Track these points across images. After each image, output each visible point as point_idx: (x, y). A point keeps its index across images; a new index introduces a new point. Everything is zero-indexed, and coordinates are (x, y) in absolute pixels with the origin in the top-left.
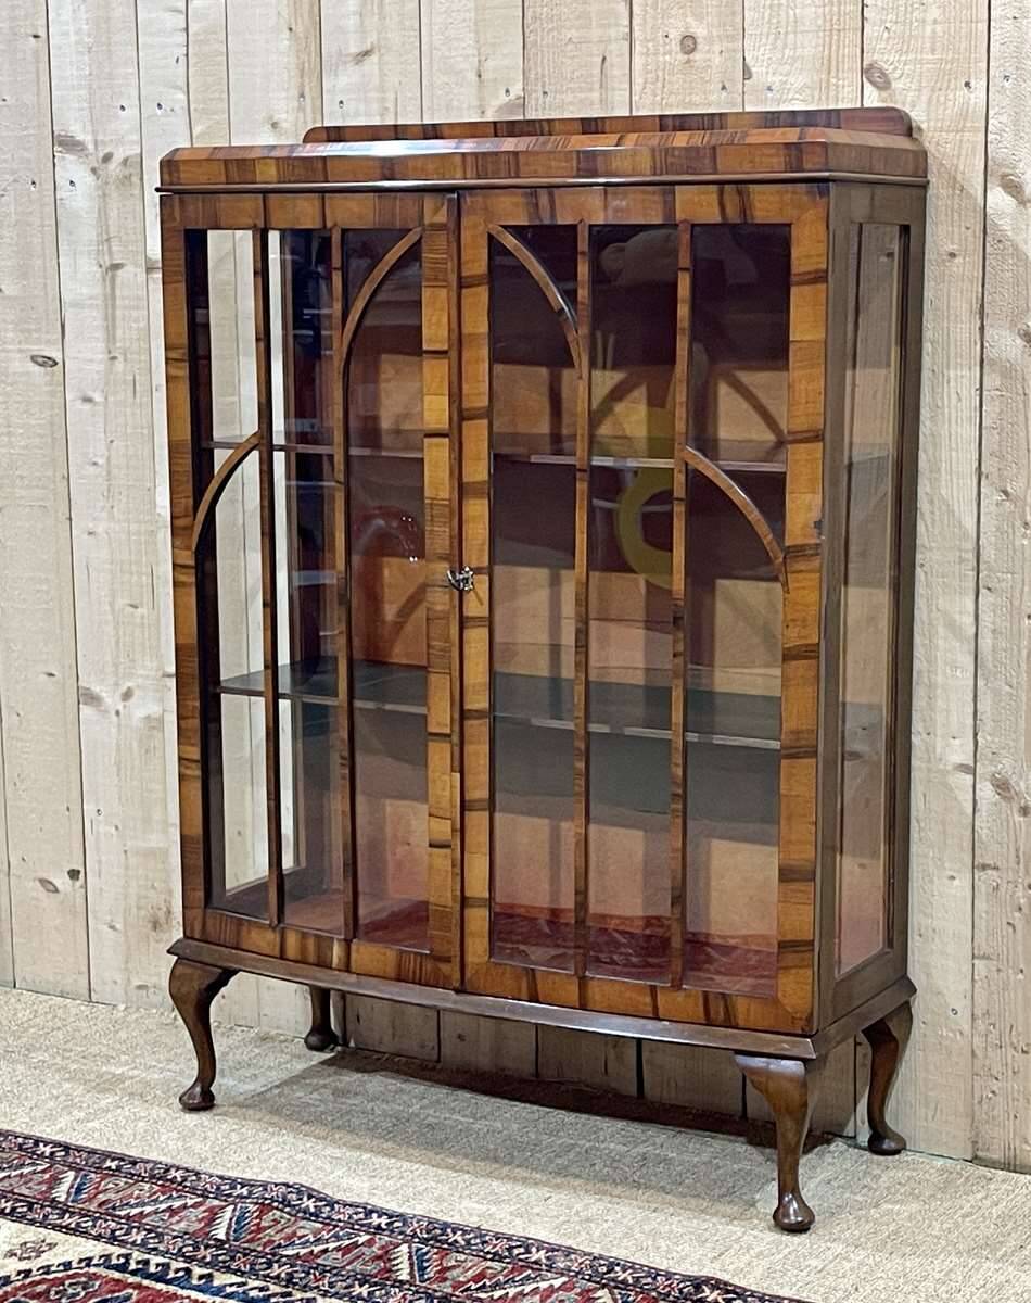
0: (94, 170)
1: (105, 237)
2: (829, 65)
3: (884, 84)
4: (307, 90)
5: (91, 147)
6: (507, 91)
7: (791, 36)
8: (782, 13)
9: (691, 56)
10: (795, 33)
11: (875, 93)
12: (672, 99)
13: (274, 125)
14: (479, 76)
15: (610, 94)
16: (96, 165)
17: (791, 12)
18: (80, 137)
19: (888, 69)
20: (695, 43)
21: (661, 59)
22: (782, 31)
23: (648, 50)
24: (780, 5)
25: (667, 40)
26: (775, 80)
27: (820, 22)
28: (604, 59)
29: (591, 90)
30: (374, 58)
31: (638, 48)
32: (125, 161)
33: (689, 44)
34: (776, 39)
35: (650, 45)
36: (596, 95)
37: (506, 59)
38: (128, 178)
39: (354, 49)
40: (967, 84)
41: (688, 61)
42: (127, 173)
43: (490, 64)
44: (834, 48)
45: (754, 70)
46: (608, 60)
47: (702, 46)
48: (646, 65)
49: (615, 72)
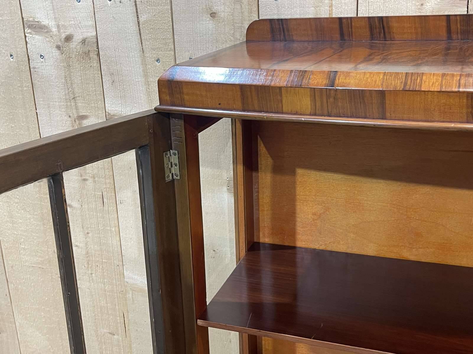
0: (58, 47)
1: (72, 96)
5: (54, 30)
13: (213, 15)
16: (59, 43)
18: (45, 22)
32: (84, 41)
38: (87, 53)
42: (86, 50)
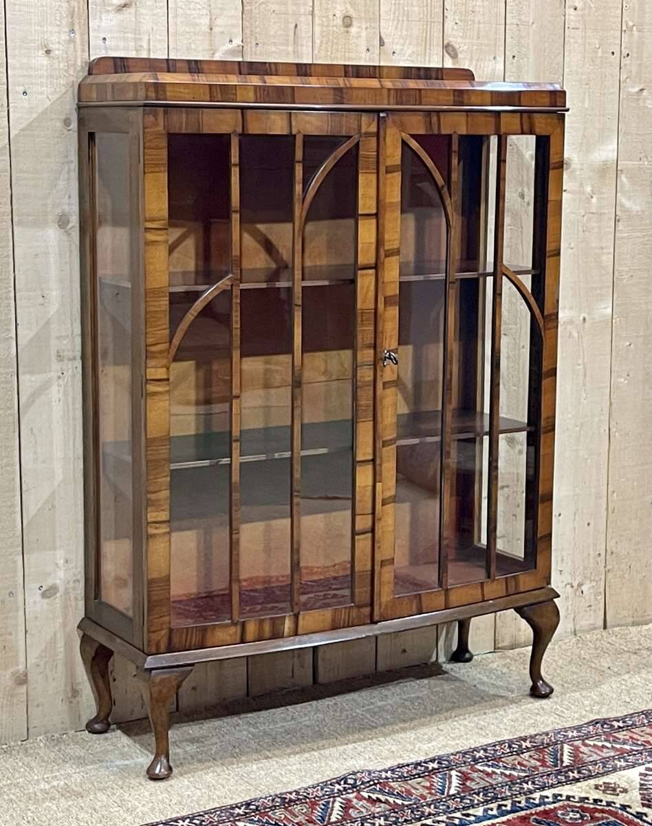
2: (426, 42)
3: (454, 56)
6: (231, 41)
7: (406, 22)
8: (401, 8)
9: (349, 29)
10: (408, 21)
11: (450, 60)
12: (339, 55)
14: (211, 29)
15: (299, 48)
17: (406, 9)
19: (457, 46)
20: (351, 21)
21: (331, 29)
22: (401, 18)
23: (322, 21)
24: (399, 4)
25: (335, 18)
26: (397, 48)
27: (421, 16)
28: (296, 26)
29: (287, 45)
30: (132, 10)
31: (317, 21)
33: (348, 21)
34: (398, 23)
35: (324, 19)
36: (290, 49)
37: (229, 19)
40: (495, 58)
41: (347, 32)
43: (219, 21)
44: (428, 32)
45: (385, 41)
46: (298, 27)
47: (355, 23)
48: (322, 32)
49: (304, 35)
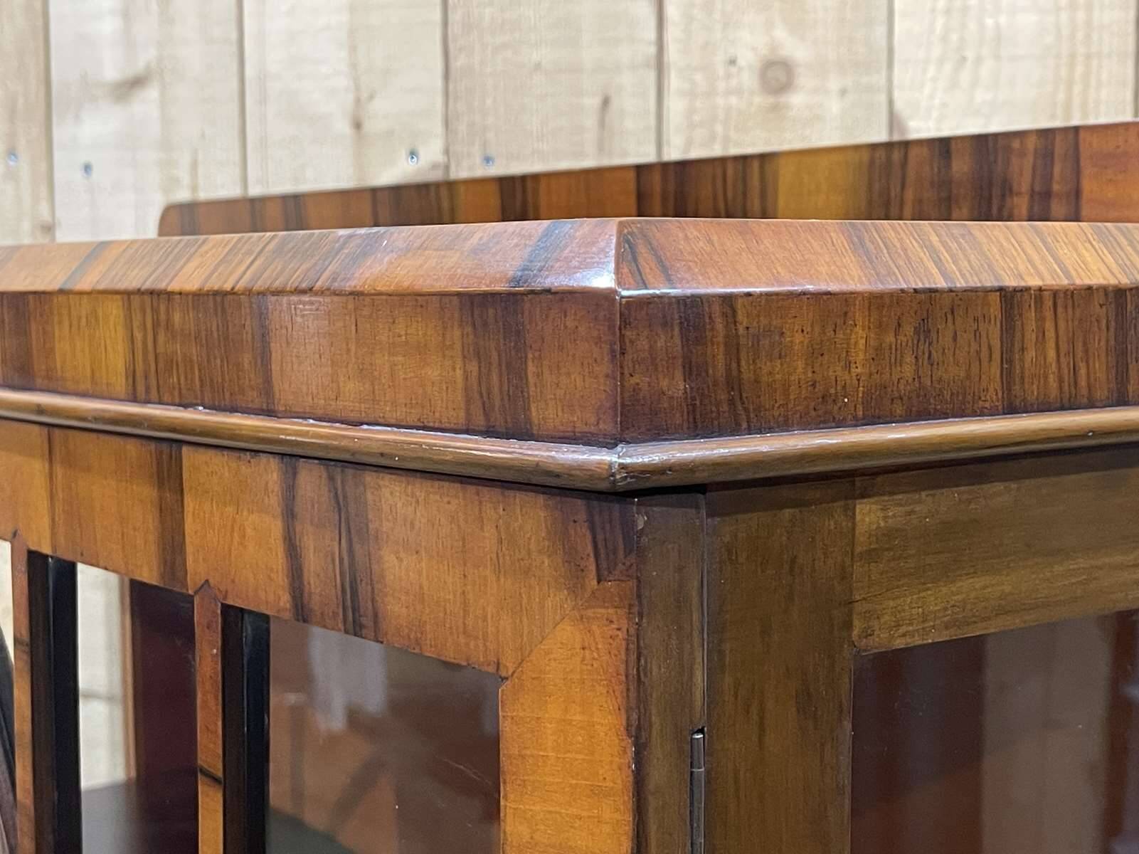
4: (22, 144)
6: (413, 154)
7: (989, 64)
8: (972, 26)
9: (783, 99)
10: (997, 57)
14: (358, 126)
17: (989, 22)
20: (790, 74)
21: (720, 101)
22: (970, 55)
23: (694, 83)
24: (965, 9)
25: (733, 70)
27: (1048, 40)
28: (606, 102)
30: (151, 93)
31: (674, 82)
33: (777, 77)
34: (958, 70)
35: (699, 77)
37: (408, 97)
39: (112, 71)
41: (775, 108)
43: (378, 105)
44: (1077, 89)
45: (911, 125)
46: (615, 104)
47: (804, 79)
48: (691, 111)
49: (629, 124)
